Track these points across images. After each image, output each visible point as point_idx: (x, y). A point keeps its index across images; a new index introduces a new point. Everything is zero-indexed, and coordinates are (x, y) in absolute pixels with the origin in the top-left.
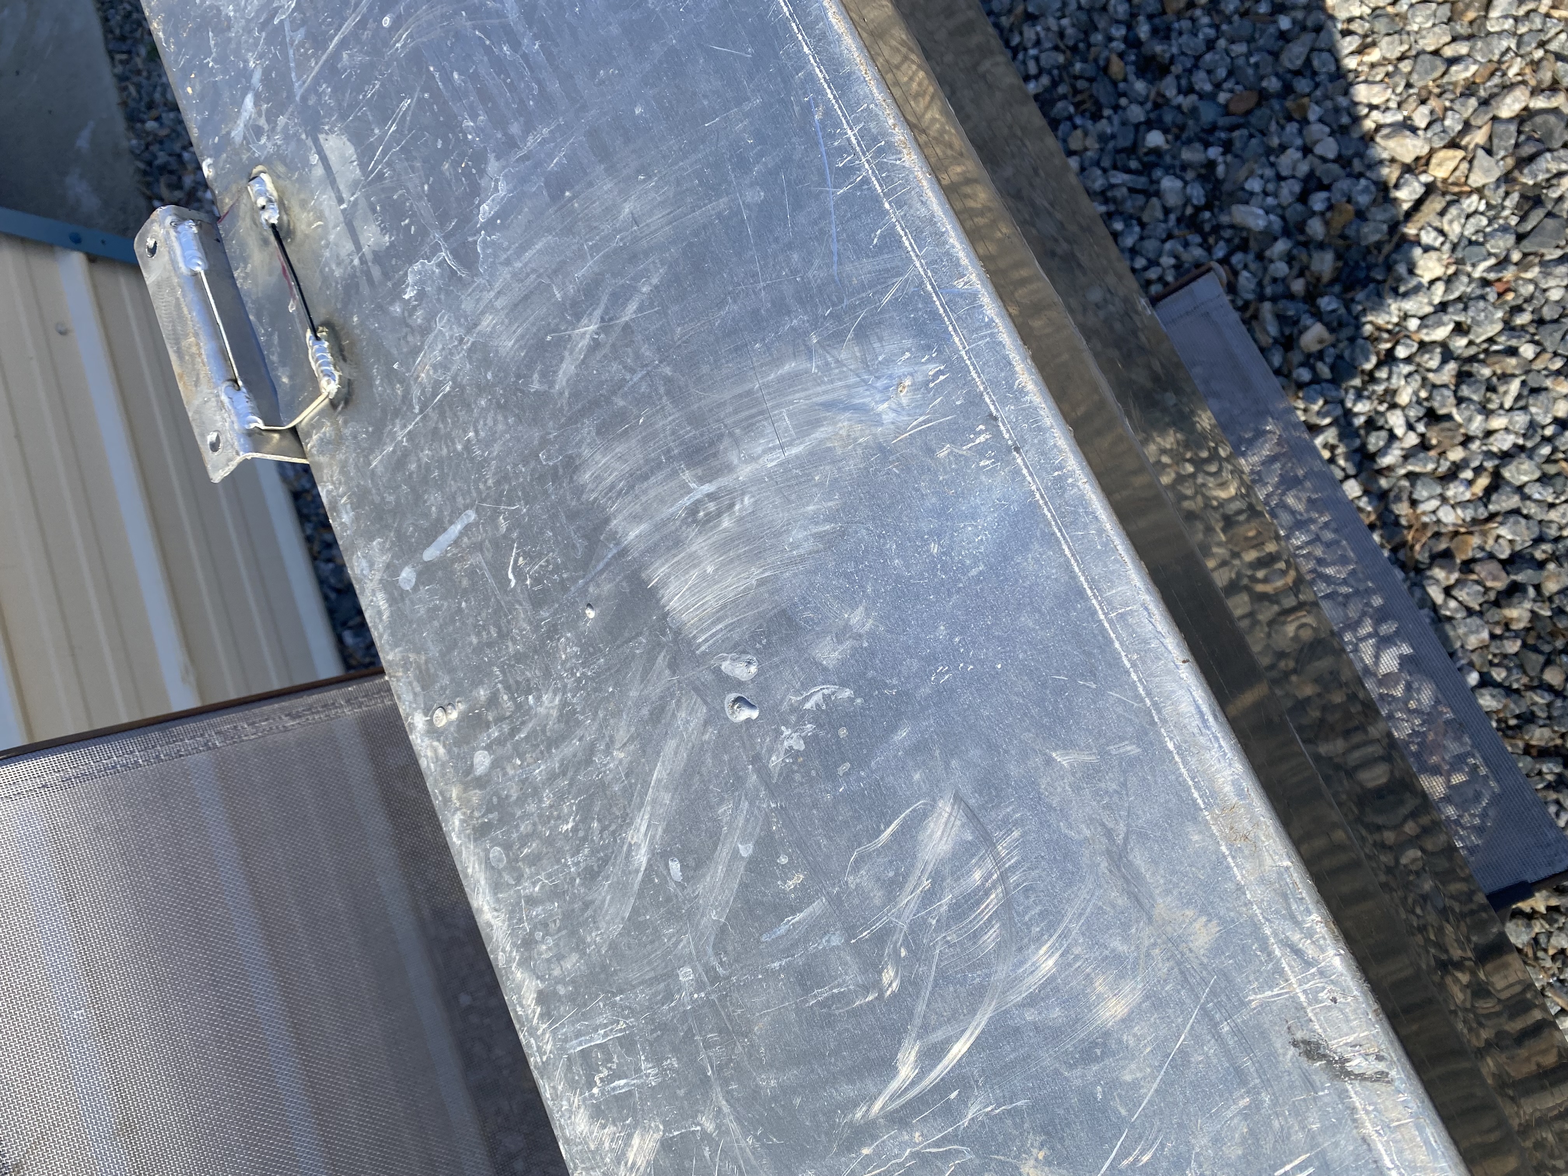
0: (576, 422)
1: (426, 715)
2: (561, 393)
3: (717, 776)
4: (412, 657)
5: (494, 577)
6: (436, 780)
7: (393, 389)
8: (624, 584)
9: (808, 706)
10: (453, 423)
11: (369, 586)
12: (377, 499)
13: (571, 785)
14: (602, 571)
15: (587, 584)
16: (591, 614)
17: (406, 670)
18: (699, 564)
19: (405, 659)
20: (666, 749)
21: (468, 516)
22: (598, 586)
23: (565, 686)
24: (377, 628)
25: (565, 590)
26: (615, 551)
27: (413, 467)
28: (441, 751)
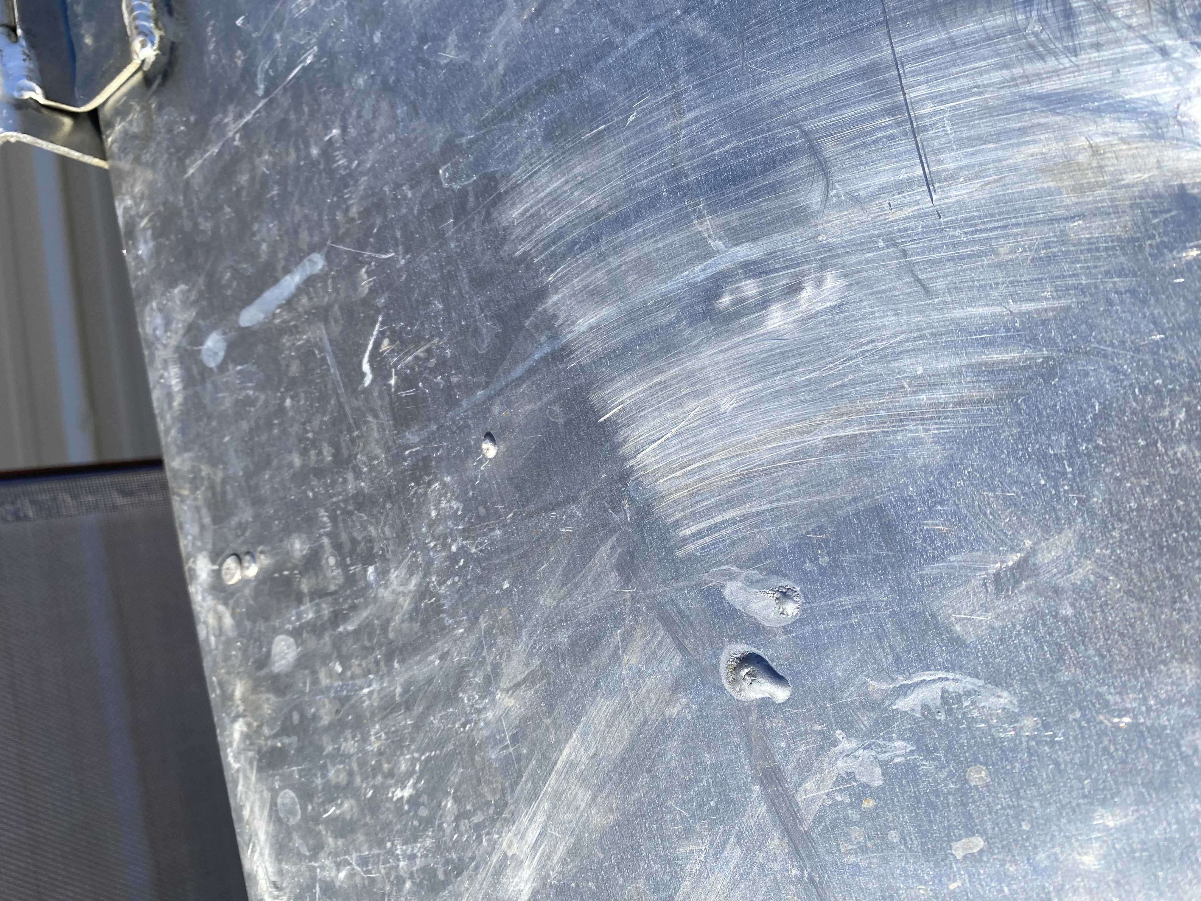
0: (510, 117)
1: (213, 561)
2: (492, 67)
3: (685, 788)
4: (205, 470)
5: (340, 364)
6: (215, 663)
7: (232, 57)
8: (557, 409)
9: (902, 704)
10: (312, 112)
11: (161, 354)
12: (188, 225)
13: (417, 727)
14: (521, 379)
15: (490, 398)
16: (490, 450)
17: (195, 488)
18: (705, 393)
19: (195, 471)
20: (593, 711)
21: (315, 263)
22: (509, 404)
23: (429, 563)
24: (163, 418)
25: (452, 403)
26: (547, 349)
27: (244, 179)
28: (228, 621)
